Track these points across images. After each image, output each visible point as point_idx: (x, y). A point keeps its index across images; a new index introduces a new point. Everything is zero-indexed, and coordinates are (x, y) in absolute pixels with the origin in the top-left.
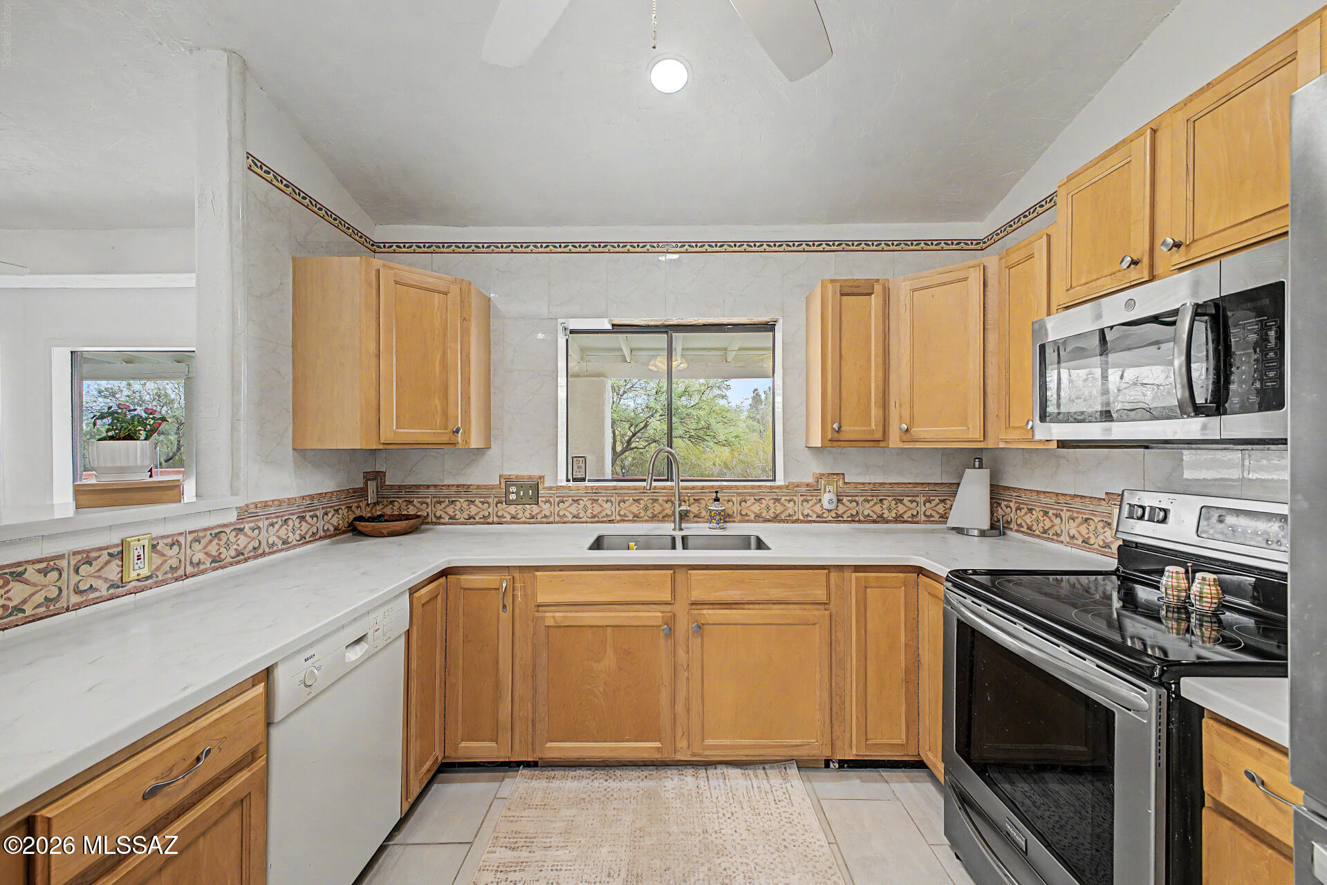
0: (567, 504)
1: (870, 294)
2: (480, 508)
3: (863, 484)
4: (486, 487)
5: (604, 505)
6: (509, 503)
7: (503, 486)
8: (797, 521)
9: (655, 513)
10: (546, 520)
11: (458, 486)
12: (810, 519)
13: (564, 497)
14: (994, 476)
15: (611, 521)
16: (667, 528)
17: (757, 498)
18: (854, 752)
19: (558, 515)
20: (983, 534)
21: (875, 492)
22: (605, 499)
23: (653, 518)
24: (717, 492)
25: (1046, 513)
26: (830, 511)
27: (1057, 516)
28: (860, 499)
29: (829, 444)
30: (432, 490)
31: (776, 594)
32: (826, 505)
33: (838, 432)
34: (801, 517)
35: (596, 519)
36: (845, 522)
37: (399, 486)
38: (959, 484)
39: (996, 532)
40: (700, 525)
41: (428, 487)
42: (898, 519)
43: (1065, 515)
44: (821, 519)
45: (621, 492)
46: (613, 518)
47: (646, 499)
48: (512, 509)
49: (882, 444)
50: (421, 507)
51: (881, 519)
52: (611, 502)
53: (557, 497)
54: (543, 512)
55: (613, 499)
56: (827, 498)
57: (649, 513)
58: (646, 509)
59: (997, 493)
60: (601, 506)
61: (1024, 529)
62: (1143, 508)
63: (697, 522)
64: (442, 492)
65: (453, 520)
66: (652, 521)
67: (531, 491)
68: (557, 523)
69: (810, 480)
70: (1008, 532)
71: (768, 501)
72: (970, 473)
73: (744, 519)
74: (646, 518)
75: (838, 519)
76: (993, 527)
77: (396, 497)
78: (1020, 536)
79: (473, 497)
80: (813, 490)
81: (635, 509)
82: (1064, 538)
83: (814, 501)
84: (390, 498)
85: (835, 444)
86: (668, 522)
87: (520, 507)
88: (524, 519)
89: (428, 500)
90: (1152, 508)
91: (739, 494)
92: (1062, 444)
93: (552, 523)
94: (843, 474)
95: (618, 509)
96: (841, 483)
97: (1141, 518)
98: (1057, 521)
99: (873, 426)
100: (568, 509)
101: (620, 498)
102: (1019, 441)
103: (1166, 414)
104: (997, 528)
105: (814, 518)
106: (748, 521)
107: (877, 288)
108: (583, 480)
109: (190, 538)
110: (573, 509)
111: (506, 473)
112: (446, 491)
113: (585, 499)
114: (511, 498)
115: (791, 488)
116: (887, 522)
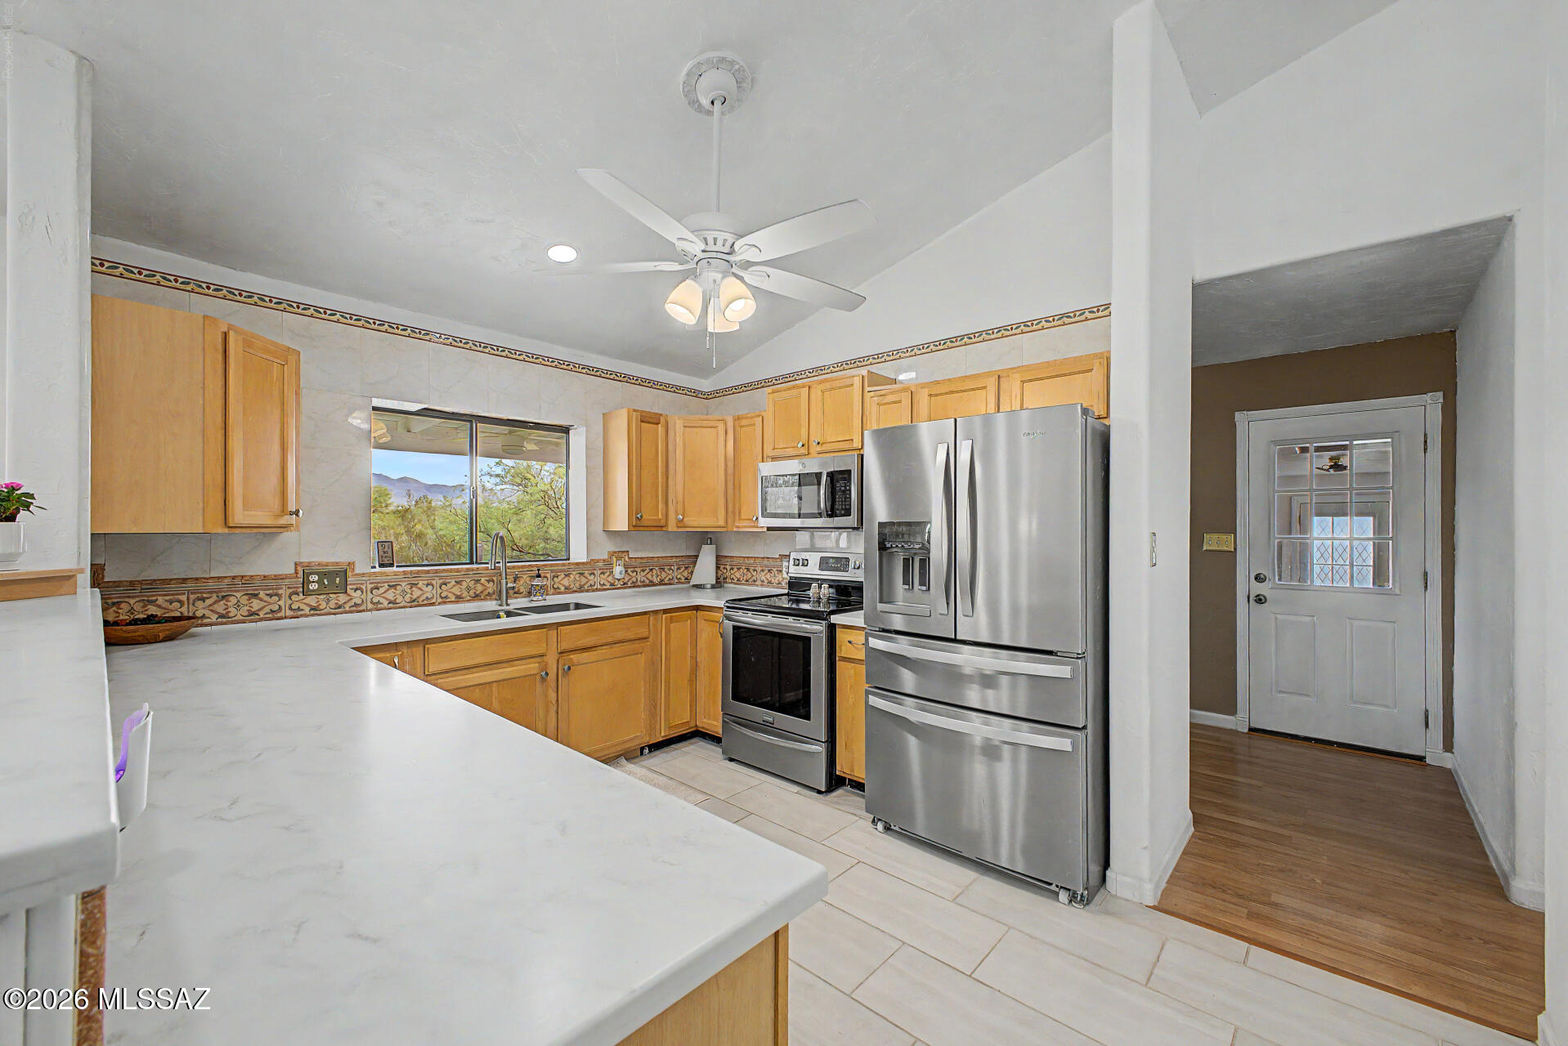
0: (382, 590)
1: (657, 424)
2: (265, 601)
3: (641, 558)
4: (277, 577)
5: (425, 588)
6: (306, 593)
7: (301, 574)
8: (597, 590)
9: (477, 592)
10: (357, 608)
11: (234, 578)
12: (605, 587)
13: (378, 583)
14: (717, 549)
15: (433, 604)
16: (491, 605)
17: (566, 573)
18: (663, 734)
19: (372, 602)
20: (713, 587)
21: (647, 564)
22: (426, 582)
23: (477, 597)
24: (539, 570)
25: (748, 570)
26: (619, 580)
27: (754, 570)
28: (638, 570)
29: (632, 529)
30: (191, 585)
31: (620, 635)
32: (618, 576)
33: (640, 520)
34: (599, 587)
35: (415, 603)
36: (630, 587)
37: (132, 583)
38: (697, 557)
39: (719, 585)
40: (519, 600)
41: (184, 580)
42: (661, 583)
43: (759, 569)
44: (613, 587)
45: (443, 574)
46: (434, 601)
47: (468, 580)
48: (312, 600)
49: (664, 529)
50: (171, 607)
51: (652, 584)
52: (433, 585)
53: (370, 583)
54: (354, 601)
55: (434, 582)
56: (618, 570)
57: (472, 593)
58: (468, 589)
59: (719, 559)
60: (421, 590)
61: (735, 581)
62: (798, 560)
63: (516, 598)
64: (208, 586)
65: (224, 617)
66: (474, 600)
67: (335, 579)
68: (370, 610)
69: (605, 557)
70: (726, 585)
71: (574, 575)
72: (705, 547)
73: (557, 592)
74: (469, 598)
75: (625, 586)
76: (717, 582)
77: (125, 597)
78: (732, 585)
79: (256, 590)
80: (608, 566)
81: (456, 590)
82: (759, 582)
83: (608, 573)
84: (112, 598)
85: (637, 529)
86: (491, 599)
87: (322, 597)
88: (328, 610)
89: (184, 598)
90: (803, 560)
91: (552, 571)
92: (769, 529)
93: (364, 611)
94: (628, 551)
95: (439, 591)
96: (627, 559)
97: (798, 565)
98: (754, 573)
99: (660, 517)
100: (383, 595)
101: (441, 581)
102: (746, 527)
103: (791, 516)
104: (719, 584)
105: (608, 587)
106: (560, 593)
107: (662, 420)
108: (392, 565)
110: (390, 595)
111: (305, 559)
112: (211, 585)
113: (403, 584)
114: (311, 588)
115: (591, 565)
116: (654, 585)
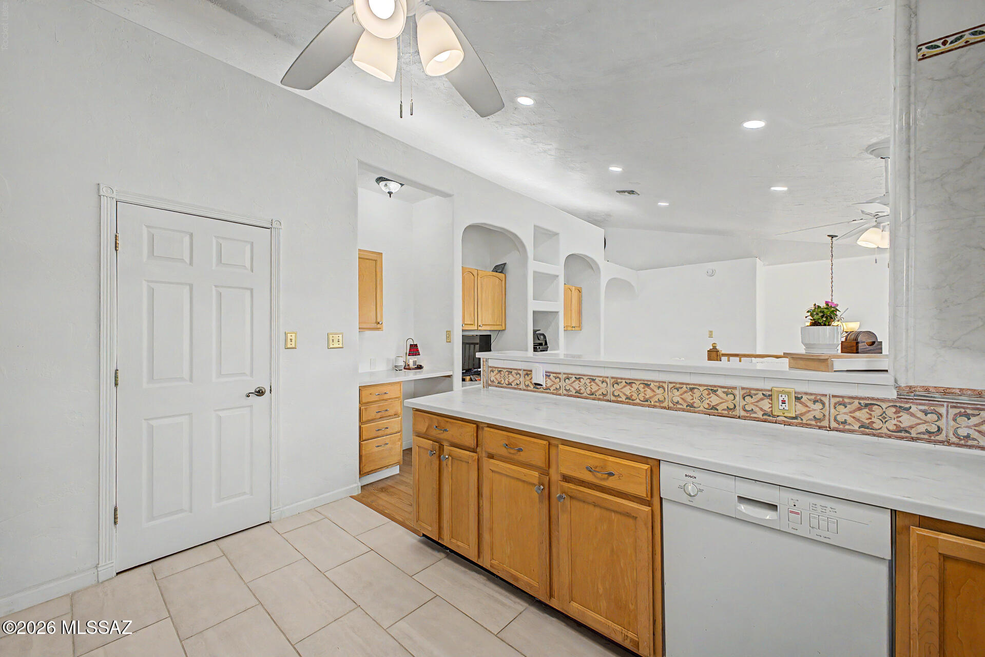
109: (833, 401)
